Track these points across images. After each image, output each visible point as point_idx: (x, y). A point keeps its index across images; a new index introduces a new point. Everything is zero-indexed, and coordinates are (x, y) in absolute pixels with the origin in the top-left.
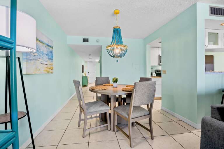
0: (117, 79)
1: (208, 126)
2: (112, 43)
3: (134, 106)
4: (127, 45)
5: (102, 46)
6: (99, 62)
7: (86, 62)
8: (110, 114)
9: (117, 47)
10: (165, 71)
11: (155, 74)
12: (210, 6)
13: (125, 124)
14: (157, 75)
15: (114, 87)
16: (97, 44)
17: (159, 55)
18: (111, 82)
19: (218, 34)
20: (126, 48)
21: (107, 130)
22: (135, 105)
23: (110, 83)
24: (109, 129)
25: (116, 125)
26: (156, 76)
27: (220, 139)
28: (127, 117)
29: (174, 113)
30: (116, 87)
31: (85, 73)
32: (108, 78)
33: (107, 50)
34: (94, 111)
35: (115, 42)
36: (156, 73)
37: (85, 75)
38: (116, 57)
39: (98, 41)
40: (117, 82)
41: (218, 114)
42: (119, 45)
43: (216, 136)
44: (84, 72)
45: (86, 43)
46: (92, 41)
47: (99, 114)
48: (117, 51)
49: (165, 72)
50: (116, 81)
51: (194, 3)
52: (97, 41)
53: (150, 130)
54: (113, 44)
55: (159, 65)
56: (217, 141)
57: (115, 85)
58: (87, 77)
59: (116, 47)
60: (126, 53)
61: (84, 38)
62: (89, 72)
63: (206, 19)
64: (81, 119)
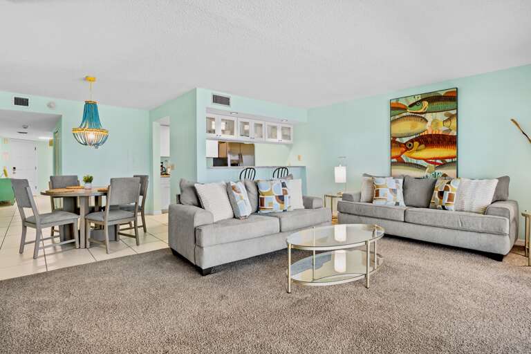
0: (91, 177)
2: (82, 125)
3: (110, 206)
4: (108, 130)
5: (61, 116)
6: (50, 145)
7: (6, 140)
8: (79, 231)
9: (90, 132)
12: (212, 93)
15: (86, 189)
18: (82, 184)
20: (105, 134)
22: (112, 204)
23: (79, 186)
24: (77, 246)
28: (103, 220)
31: (5, 170)
32: (76, 177)
33: (74, 134)
35: (87, 125)
37: (6, 175)
38: (89, 145)
39: (52, 105)
40: (91, 181)
42: (95, 130)
45: (21, 107)
46: (38, 105)
47: (60, 226)
48: (91, 137)
50: (89, 180)
52: (50, 106)
54: (85, 127)
57: (88, 185)
59: (88, 132)
60: (107, 141)
61: (16, 96)
62: (14, 168)
63: (207, 108)
64: (26, 241)
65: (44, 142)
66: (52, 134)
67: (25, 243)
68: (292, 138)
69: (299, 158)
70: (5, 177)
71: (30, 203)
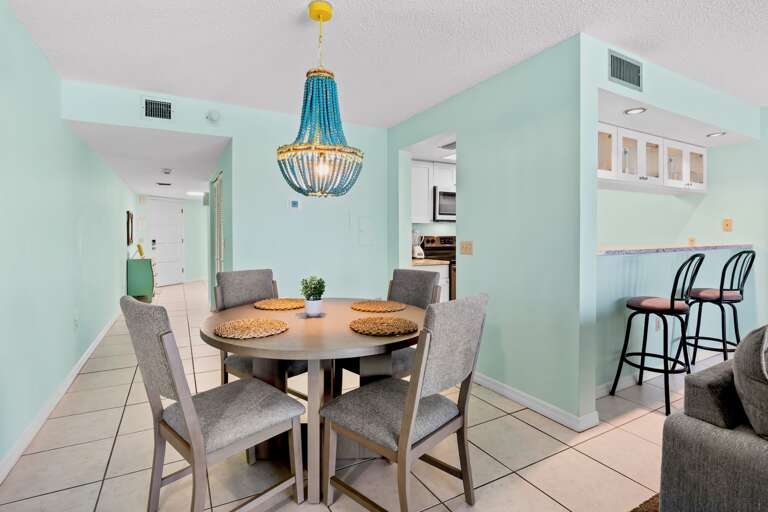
0: (321, 282)
1: (693, 449)
2: (299, 136)
3: (422, 400)
4: (363, 151)
5: (231, 139)
6: (205, 203)
7: (141, 198)
9: (321, 154)
10: (470, 244)
11: (421, 251)
12: (610, 51)
13: (354, 459)
14: (426, 255)
15: (308, 317)
16: (209, 130)
17: (435, 189)
19: (610, 136)
20: (359, 160)
21: (292, 506)
22: (426, 394)
24: (300, 497)
25: (334, 474)
26: (423, 257)
27: (740, 494)
28: (393, 445)
29: (503, 387)
30: (319, 316)
31: (139, 246)
32: (267, 274)
33: (279, 162)
34: (238, 436)
35: (317, 135)
36: (422, 246)
37: (141, 254)
38: (319, 194)
39: (215, 117)
41: (712, 406)
42: (337, 148)
43: (725, 483)
44: (135, 241)
45: (157, 123)
46: (188, 116)
48: (323, 170)
49: (468, 249)
50: (315, 291)
51: (573, 34)
52: (210, 118)
53: (463, 474)
54: (310, 141)
55: (434, 220)
56: (729, 499)
57: (313, 307)
58: (150, 261)
59: (316, 154)
61: (148, 99)
62: (154, 241)
63: (601, 90)
64: (164, 475)
65: (193, 201)
66: (207, 184)
67: (164, 481)
68: (705, 180)
69: (728, 226)
70: (139, 257)
71: (173, 385)
